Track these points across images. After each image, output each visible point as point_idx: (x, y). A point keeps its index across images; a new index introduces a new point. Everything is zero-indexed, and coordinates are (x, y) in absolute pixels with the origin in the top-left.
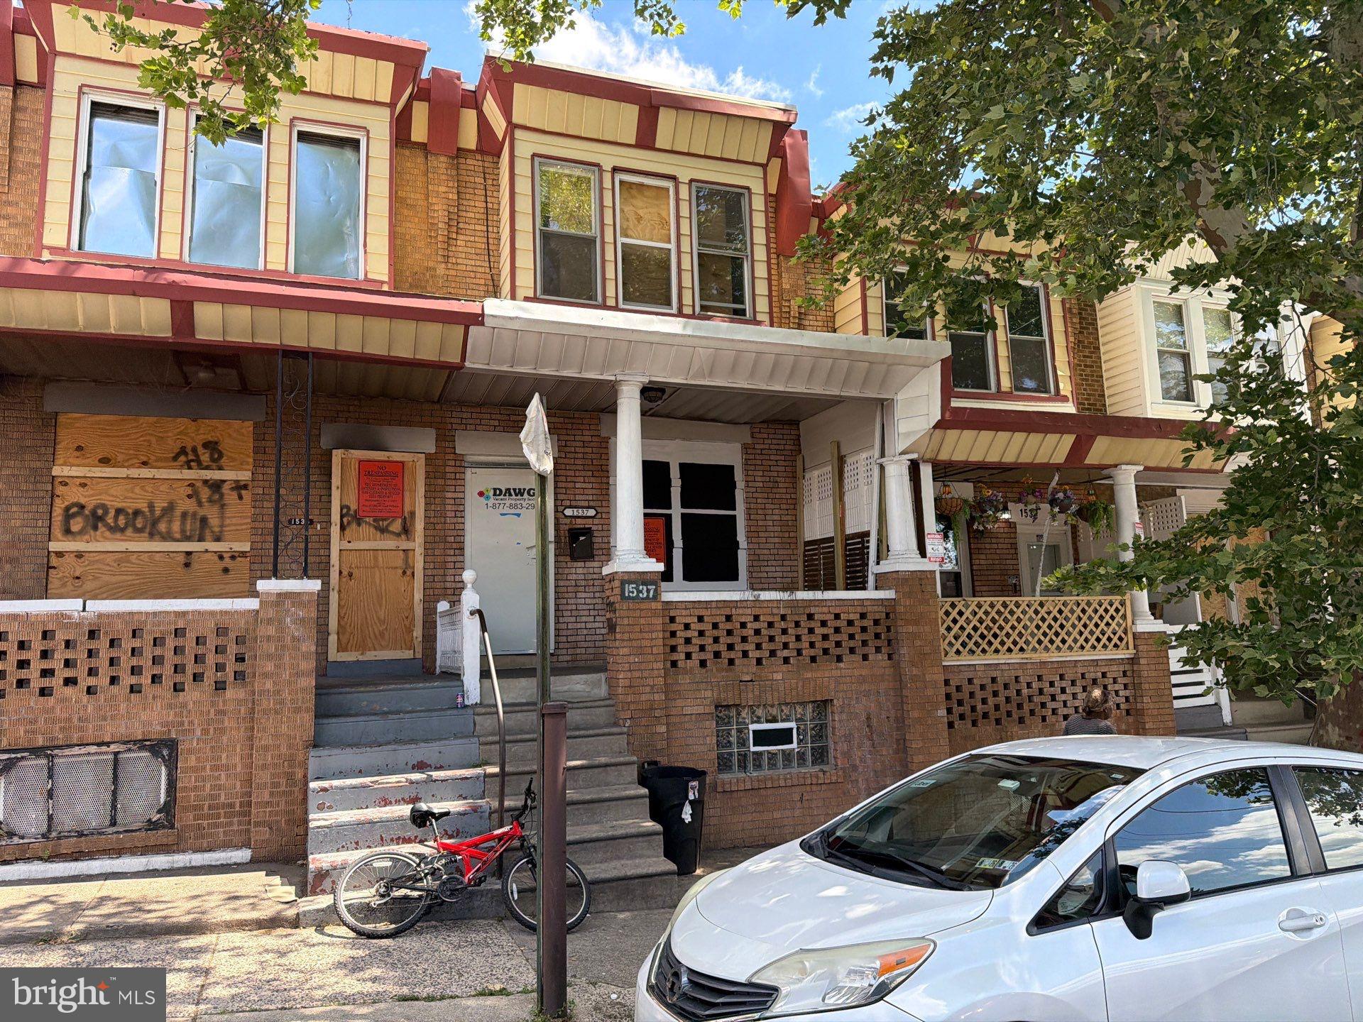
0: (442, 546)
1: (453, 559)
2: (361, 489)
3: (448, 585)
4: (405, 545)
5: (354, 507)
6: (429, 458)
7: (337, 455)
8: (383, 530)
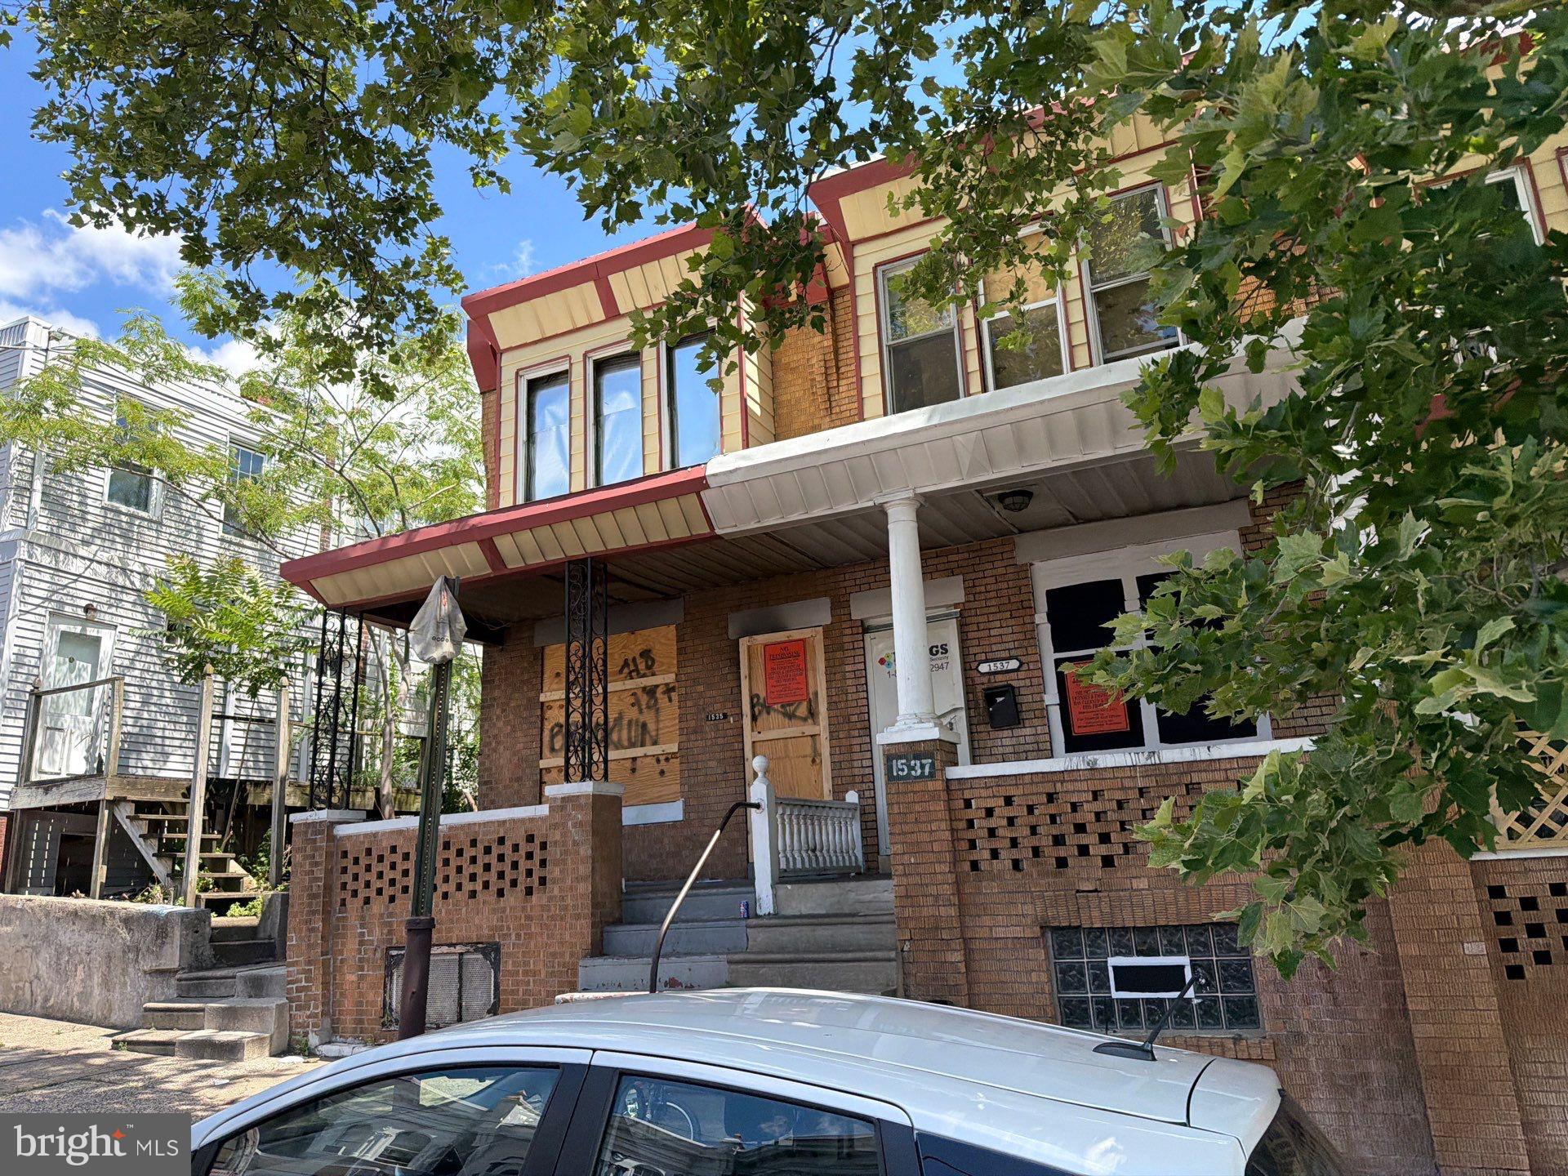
0: (846, 727)
1: (858, 741)
2: (768, 676)
3: (856, 771)
4: (809, 729)
5: (762, 695)
6: (827, 630)
7: (744, 643)
8: (791, 716)
